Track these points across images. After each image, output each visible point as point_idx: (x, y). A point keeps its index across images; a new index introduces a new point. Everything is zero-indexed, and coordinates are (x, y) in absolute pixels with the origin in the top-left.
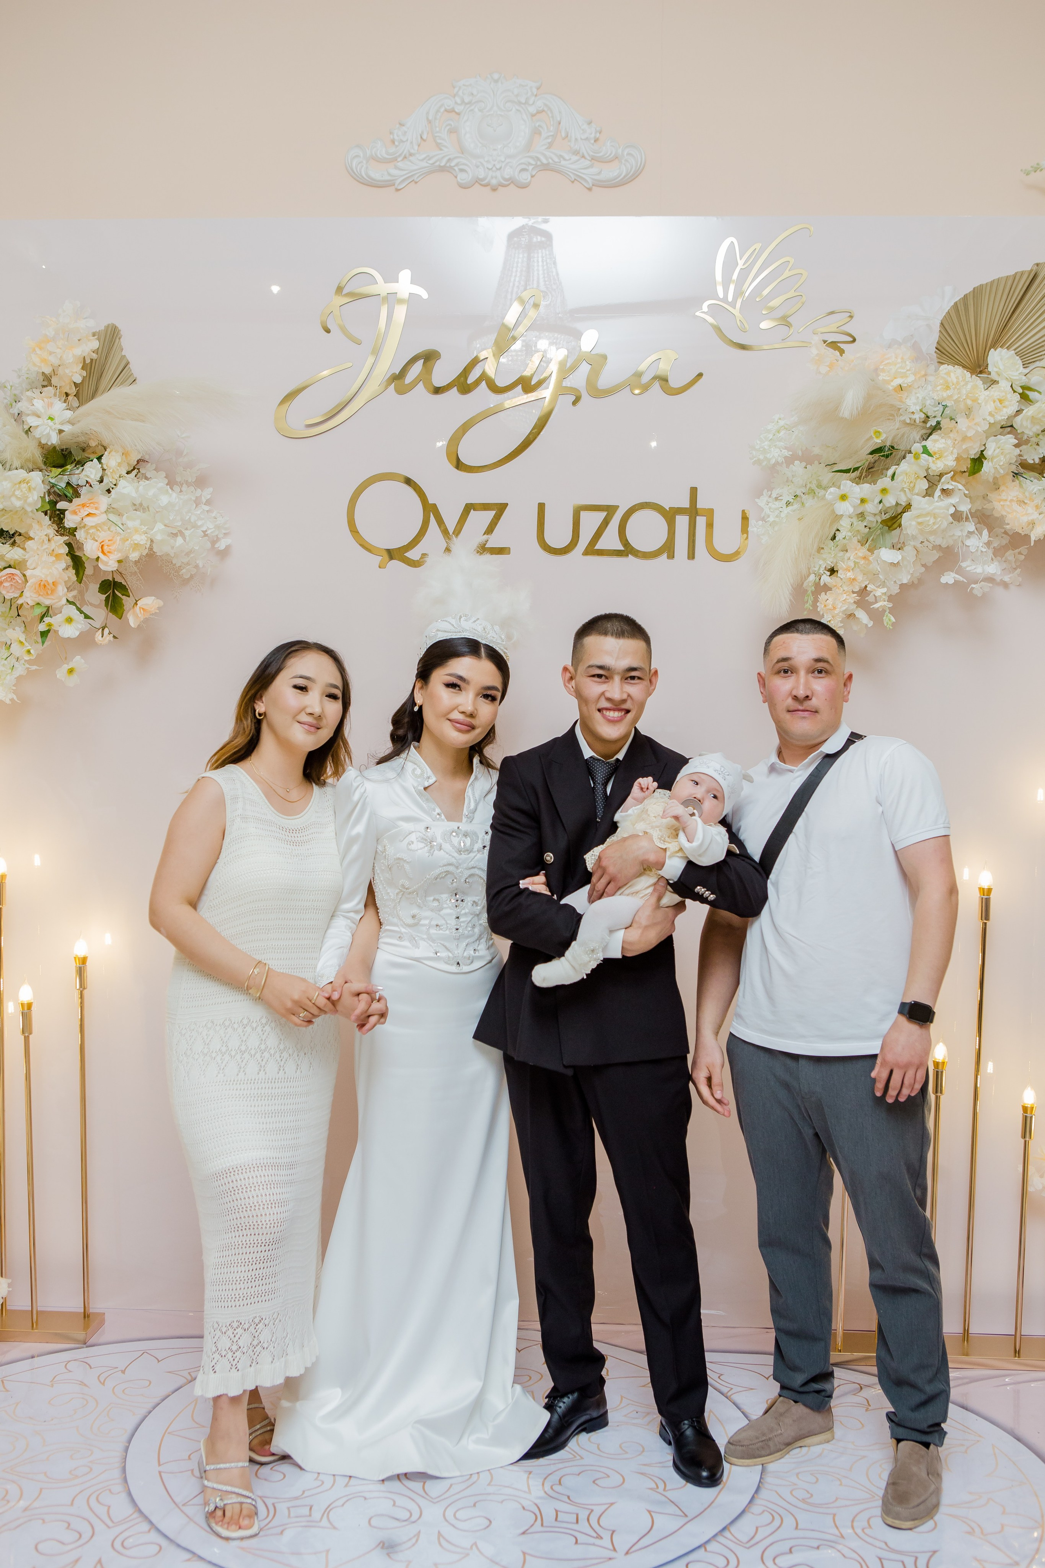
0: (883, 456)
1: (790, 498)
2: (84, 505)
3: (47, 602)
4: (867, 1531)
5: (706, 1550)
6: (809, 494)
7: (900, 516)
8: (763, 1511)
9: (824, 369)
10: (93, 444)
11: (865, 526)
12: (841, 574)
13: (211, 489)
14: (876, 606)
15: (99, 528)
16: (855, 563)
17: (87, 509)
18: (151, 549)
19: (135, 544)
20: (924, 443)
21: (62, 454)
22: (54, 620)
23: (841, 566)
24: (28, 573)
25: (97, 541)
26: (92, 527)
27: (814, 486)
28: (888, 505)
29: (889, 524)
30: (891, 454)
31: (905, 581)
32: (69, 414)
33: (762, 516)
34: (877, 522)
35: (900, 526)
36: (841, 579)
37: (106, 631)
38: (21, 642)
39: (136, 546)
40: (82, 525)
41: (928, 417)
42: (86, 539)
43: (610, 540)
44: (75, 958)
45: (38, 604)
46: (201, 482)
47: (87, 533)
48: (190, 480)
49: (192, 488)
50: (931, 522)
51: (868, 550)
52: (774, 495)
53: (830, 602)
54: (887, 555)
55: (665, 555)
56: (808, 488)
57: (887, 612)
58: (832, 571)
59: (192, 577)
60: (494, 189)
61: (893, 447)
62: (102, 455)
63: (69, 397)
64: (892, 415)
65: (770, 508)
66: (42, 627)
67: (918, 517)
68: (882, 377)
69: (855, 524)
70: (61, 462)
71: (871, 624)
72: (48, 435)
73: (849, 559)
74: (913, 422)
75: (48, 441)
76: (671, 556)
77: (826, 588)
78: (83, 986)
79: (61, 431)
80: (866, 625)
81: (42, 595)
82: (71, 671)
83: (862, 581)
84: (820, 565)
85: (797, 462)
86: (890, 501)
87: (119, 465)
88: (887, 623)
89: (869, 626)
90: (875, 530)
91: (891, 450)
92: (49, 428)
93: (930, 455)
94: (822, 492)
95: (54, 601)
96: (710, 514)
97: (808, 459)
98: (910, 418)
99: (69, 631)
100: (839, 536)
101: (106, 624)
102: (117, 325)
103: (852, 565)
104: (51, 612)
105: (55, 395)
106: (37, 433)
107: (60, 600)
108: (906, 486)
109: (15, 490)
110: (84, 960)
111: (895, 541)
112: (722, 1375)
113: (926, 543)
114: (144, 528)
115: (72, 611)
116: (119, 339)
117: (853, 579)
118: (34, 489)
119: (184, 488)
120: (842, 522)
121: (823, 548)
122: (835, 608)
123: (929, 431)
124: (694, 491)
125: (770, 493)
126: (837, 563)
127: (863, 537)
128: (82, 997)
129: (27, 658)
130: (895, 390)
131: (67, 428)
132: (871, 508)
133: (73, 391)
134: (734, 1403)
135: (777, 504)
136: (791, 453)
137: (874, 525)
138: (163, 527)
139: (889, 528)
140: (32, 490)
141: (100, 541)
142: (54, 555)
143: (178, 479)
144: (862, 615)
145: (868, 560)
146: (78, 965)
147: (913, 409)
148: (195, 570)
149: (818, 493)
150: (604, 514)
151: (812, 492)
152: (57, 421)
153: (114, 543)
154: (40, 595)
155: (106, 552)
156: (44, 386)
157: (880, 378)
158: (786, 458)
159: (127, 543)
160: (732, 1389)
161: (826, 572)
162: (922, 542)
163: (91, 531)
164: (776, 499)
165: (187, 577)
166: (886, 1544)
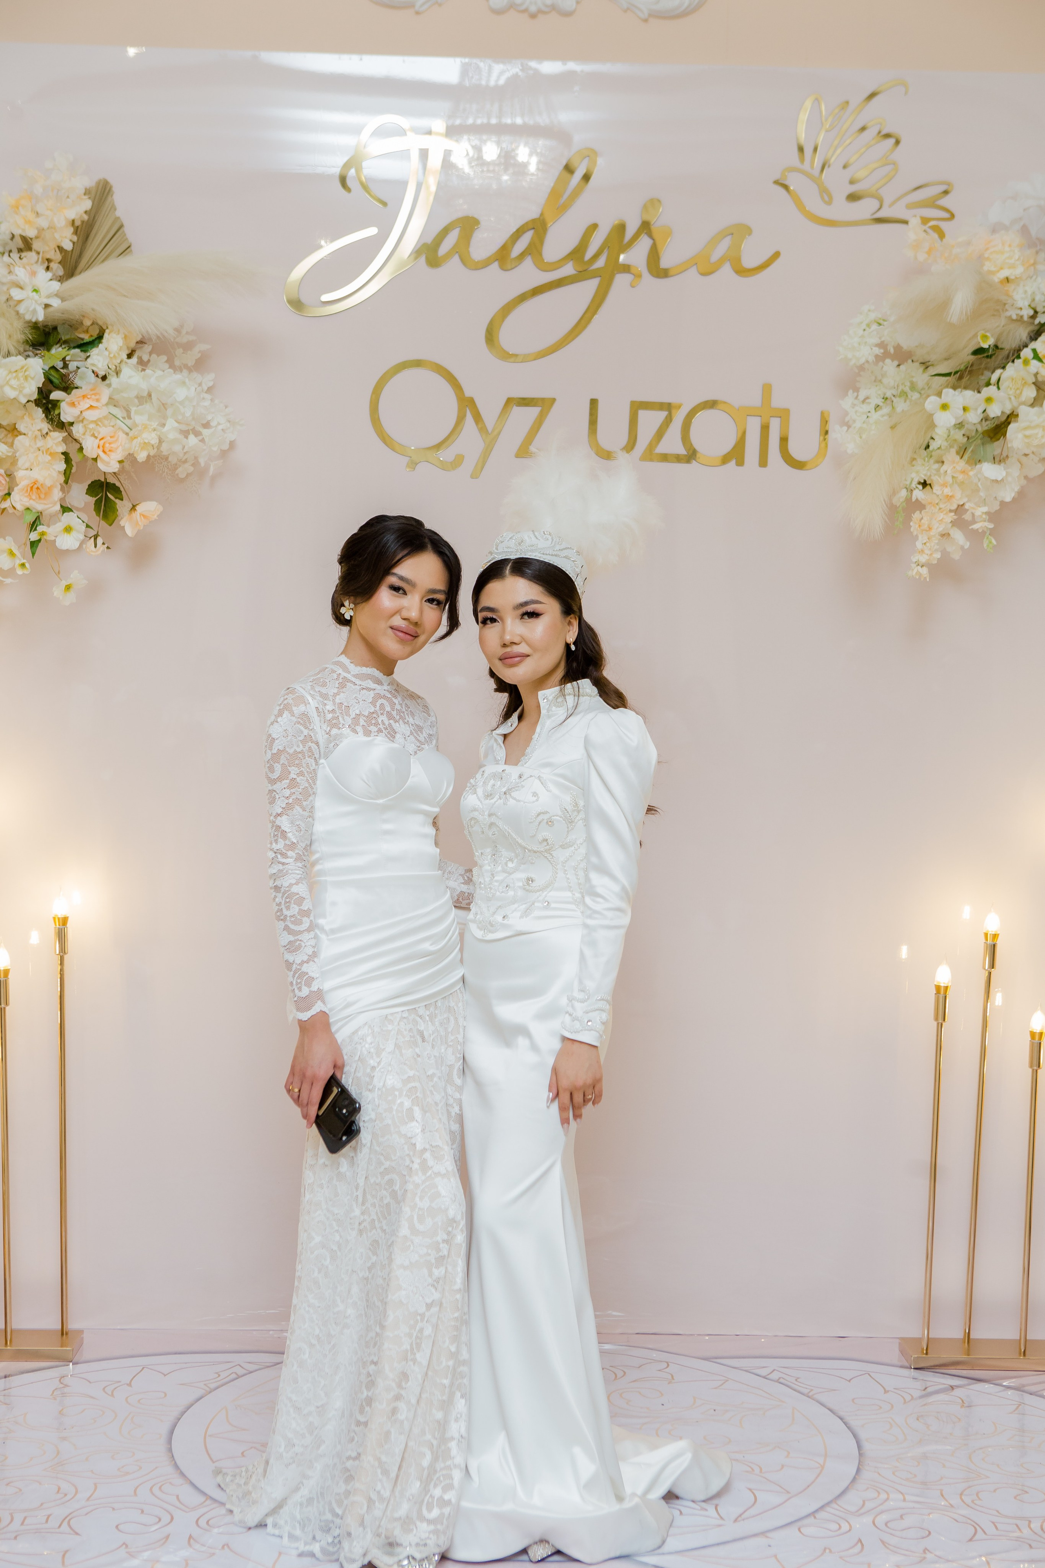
0: (987, 357)
1: (879, 401)
2: (84, 397)
3: (39, 507)
4: (977, 1502)
5: (815, 1517)
6: (900, 396)
7: (1003, 426)
8: (868, 1488)
9: (922, 257)
10: (87, 323)
11: (964, 435)
12: (937, 490)
13: (212, 376)
14: (975, 526)
15: (100, 423)
16: (953, 477)
17: (88, 401)
18: (159, 447)
19: (145, 442)
20: (1033, 345)
21: (44, 330)
22: (50, 531)
23: (935, 479)
24: (20, 474)
25: (96, 437)
26: (92, 422)
27: (907, 389)
28: (992, 415)
29: (992, 435)
30: (995, 353)
31: (1008, 499)
32: (56, 285)
33: (847, 419)
34: (977, 430)
35: (1005, 434)
36: (938, 496)
37: (100, 541)
38: (11, 553)
39: (145, 445)
40: (81, 418)
41: (1036, 312)
42: (84, 434)
43: (672, 443)
44: (54, 918)
45: (28, 509)
46: (200, 365)
47: (85, 427)
48: (189, 365)
49: (195, 374)
50: (1040, 435)
51: (968, 462)
52: (861, 397)
53: (925, 521)
54: (989, 470)
55: (733, 462)
56: (900, 390)
57: (988, 534)
58: (924, 484)
59: (188, 475)
60: (533, 16)
61: (996, 347)
62: (100, 338)
63: (52, 265)
64: (998, 310)
65: (856, 412)
66: (34, 536)
67: (1026, 428)
68: (988, 266)
69: (952, 432)
70: (42, 339)
71: (967, 545)
72: (34, 311)
73: (946, 472)
74: (1019, 318)
75: (32, 318)
76: (740, 463)
77: (919, 506)
78: (63, 950)
79: (47, 306)
80: (962, 547)
81: (34, 500)
82: (68, 588)
83: (959, 497)
84: (912, 479)
85: (888, 361)
86: (996, 411)
87: (121, 349)
88: (988, 546)
89: (966, 547)
90: (975, 440)
91: (995, 351)
92: (34, 302)
93: (1040, 360)
94: (916, 396)
95: (46, 506)
96: (784, 415)
97: (902, 356)
98: (1017, 315)
99: (68, 542)
100: (933, 445)
101: (98, 532)
102: (108, 180)
103: (949, 480)
104: (43, 519)
105: (37, 262)
106: (22, 309)
107: (55, 504)
108: (1011, 392)
109: (10, 379)
110: (64, 921)
111: (997, 452)
112: (798, 1378)
113: (1031, 456)
114: (155, 424)
115: (70, 518)
116: (112, 196)
117: (951, 496)
118: (33, 379)
119: (185, 372)
120: (937, 430)
121: (914, 459)
122: (930, 529)
123: (1036, 328)
124: (767, 389)
125: (856, 394)
126: (930, 476)
127: (960, 447)
128: (62, 963)
129: (20, 572)
130: (1001, 282)
131: (56, 303)
132: (974, 417)
133: (58, 257)
134: (818, 1401)
135: (865, 408)
136: (882, 351)
137: (974, 434)
138: (176, 425)
139: (991, 438)
140: (29, 379)
141: (100, 437)
142: (49, 453)
143: (177, 363)
144: (958, 536)
145: (967, 474)
146: (58, 926)
147: (1020, 304)
148: (192, 469)
149: (912, 397)
150: (664, 414)
151: (903, 394)
152: (44, 292)
153: (116, 440)
154: (30, 499)
155: (107, 450)
156: (20, 250)
157: (986, 268)
158: (877, 356)
159: (135, 440)
160: (812, 1390)
161: (918, 486)
162: (1026, 455)
163: (92, 426)
164: (864, 401)
165: (182, 476)
166: (998, 1511)
